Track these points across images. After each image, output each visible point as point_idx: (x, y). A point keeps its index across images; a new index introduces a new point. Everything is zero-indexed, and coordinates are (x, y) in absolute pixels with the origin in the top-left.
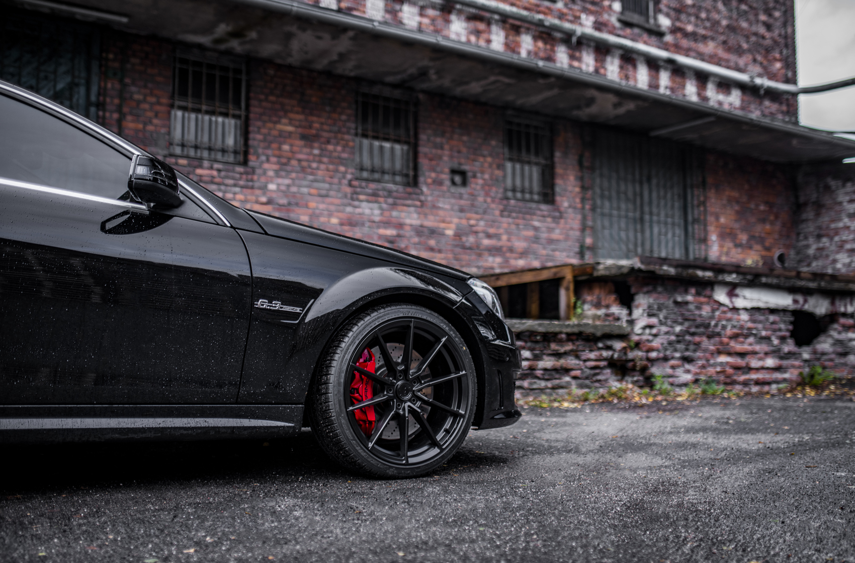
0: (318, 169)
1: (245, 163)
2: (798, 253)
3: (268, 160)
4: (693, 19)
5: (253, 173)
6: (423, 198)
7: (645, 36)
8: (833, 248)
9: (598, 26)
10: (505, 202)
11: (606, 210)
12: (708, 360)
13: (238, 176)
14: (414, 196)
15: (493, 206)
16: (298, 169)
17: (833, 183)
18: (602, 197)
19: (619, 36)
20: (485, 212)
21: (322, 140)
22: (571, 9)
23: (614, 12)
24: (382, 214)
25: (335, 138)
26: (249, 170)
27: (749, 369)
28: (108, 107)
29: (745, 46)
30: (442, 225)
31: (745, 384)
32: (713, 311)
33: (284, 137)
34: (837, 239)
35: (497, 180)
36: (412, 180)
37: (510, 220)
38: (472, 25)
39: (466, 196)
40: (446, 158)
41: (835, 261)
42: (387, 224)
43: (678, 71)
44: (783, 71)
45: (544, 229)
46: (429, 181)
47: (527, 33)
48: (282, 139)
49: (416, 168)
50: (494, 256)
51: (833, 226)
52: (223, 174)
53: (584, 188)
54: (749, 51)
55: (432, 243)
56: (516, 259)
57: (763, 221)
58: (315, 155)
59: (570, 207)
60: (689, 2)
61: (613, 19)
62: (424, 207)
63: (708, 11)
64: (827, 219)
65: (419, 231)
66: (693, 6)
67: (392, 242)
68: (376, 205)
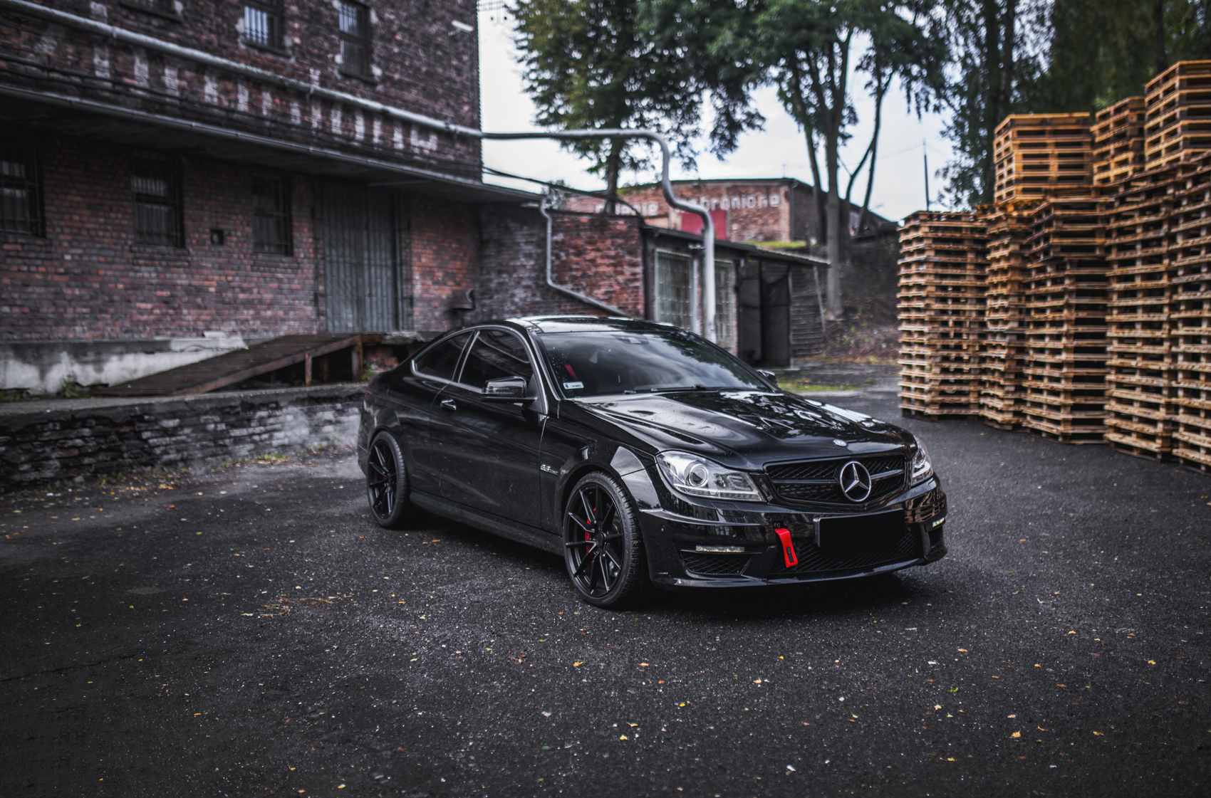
0: (104, 237)
1: (43, 235)
2: (482, 286)
3: (62, 232)
4: (399, 67)
5: (51, 245)
6: (189, 258)
7: (361, 88)
8: (512, 283)
9: (324, 81)
10: (254, 257)
11: (334, 258)
13: (38, 249)
14: (183, 258)
15: (245, 261)
16: (88, 238)
17: (512, 225)
18: (330, 245)
19: (342, 89)
20: (239, 269)
21: (106, 208)
22: (302, 64)
23: (337, 64)
24: (158, 277)
25: (116, 205)
26: (47, 242)
29: (440, 91)
30: (207, 283)
33: (74, 207)
34: (515, 275)
35: (247, 237)
36: (180, 242)
37: (259, 274)
38: (222, 85)
39: (223, 254)
40: (206, 219)
41: (513, 295)
42: (162, 286)
43: (387, 118)
44: (470, 114)
45: (286, 280)
46: (194, 241)
47: (267, 91)
48: (72, 210)
49: (182, 230)
50: (248, 309)
51: (512, 264)
52: (25, 248)
53: (316, 239)
54: (444, 96)
55: (199, 300)
56: (265, 310)
57: (454, 258)
58: (100, 224)
59: (305, 257)
60: (396, 50)
61: (336, 72)
62: (192, 268)
63: (411, 59)
64: (506, 256)
65: (189, 290)
66: (399, 54)
67: (167, 302)
68: (153, 269)
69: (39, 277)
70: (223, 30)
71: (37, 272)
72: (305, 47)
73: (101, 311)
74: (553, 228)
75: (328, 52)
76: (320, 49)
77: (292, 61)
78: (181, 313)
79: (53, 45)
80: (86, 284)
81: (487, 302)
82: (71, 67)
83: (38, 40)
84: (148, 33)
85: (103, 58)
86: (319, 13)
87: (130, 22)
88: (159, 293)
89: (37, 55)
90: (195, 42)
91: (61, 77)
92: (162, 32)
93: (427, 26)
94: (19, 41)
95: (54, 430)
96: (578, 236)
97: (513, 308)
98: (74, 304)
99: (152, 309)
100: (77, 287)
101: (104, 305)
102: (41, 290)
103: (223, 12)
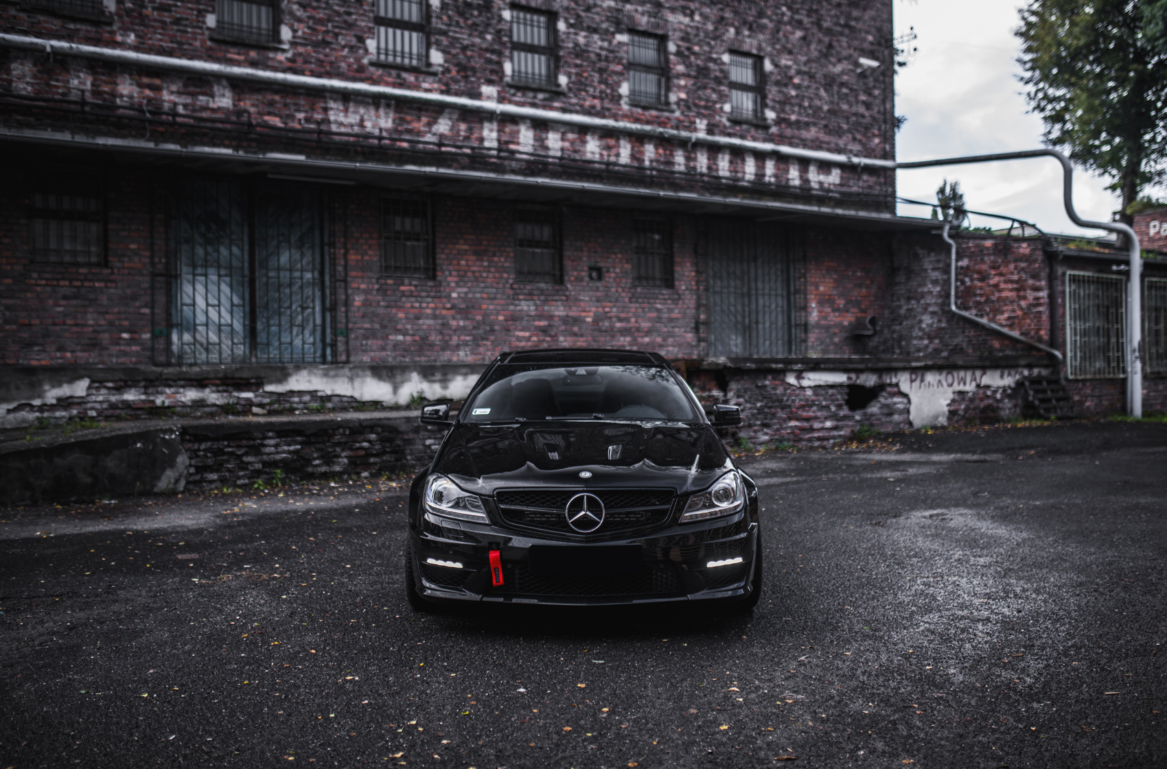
0: (487, 277)
1: (434, 278)
3: (450, 275)
4: (796, 109)
5: (440, 285)
6: (567, 293)
7: (753, 131)
8: (920, 310)
9: (710, 131)
10: (633, 290)
11: (717, 289)
12: (781, 425)
13: (429, 289)
14: (561, 293)
15: (623, 294)
16: (473, 279)
17: (920, 252)
18: (714, 277)
19: (730, 135)
20: (617, 301)
21: (490, 253)
22: (687, 116)
23: (725, 113)
24: (536, 310)
25: (499, 251)
26: (437, 283)
27: (812, 430)
28: (337, 245)
29: (845, 127)
30: (583, 314)
31: (810, 440)
32: (785, 389)
33: (461, 254)
34: (922, 302)
35: (626, 273)
36: (559, 280)
37: (637, 305)
38: (604, 142)
39: (601, 289)
40: (585, 259)
41: (921, 321)
42: (540, 317)
43: (782, 159)
44: (882, 145)
45: (665, 310)
46: (572, 278)
47: (649, 143)
48: (460, 257)
49: (562, 269)
50: (625, 336)
51: (920, 290)
52: (419, 288)
53: (697, 272)
54: (849, 131)
55: (576, 329)
56: (642, 337)
57: (860, 286)
58: (485, 267)
59: (687, 289)
60: (793, 93)
61: (724, 120)
62: (568, 301)
63: (811, 99)
64: (915, 283)
65: (565, 320)
66: (797, 96)
67: (544, 331)
68: (531, 303)
69: (429, 311)
70: (607, 95)
71: (428, 307)
72: (691, 100)
73: (483, 339)
74: (957, 253)
75: (715, 102)
76: (707, 100)
77: (678, 114)
78: (557, 340)
79: (448, 125)
80: (470, 316)
81: (897, 328)
82: (463, 141)
83: (435, 123)
84: (534, 105)
85: (491, 130)
86: (707, 69)
87: (516, 99)
88: (537, 323)
89: (434, 134)
90: (578, 108)
91: (453, 150)
92: (546, 103)
93: (831, 67)
94: (420, 125)
95: (344, 434)
96: (982, 261)
97: (920, 334)
98: (458, 333)
99: (530, 337)
100: (462, 319)
101: (485, 333)
102: (430, 322)
103: (607, 79)
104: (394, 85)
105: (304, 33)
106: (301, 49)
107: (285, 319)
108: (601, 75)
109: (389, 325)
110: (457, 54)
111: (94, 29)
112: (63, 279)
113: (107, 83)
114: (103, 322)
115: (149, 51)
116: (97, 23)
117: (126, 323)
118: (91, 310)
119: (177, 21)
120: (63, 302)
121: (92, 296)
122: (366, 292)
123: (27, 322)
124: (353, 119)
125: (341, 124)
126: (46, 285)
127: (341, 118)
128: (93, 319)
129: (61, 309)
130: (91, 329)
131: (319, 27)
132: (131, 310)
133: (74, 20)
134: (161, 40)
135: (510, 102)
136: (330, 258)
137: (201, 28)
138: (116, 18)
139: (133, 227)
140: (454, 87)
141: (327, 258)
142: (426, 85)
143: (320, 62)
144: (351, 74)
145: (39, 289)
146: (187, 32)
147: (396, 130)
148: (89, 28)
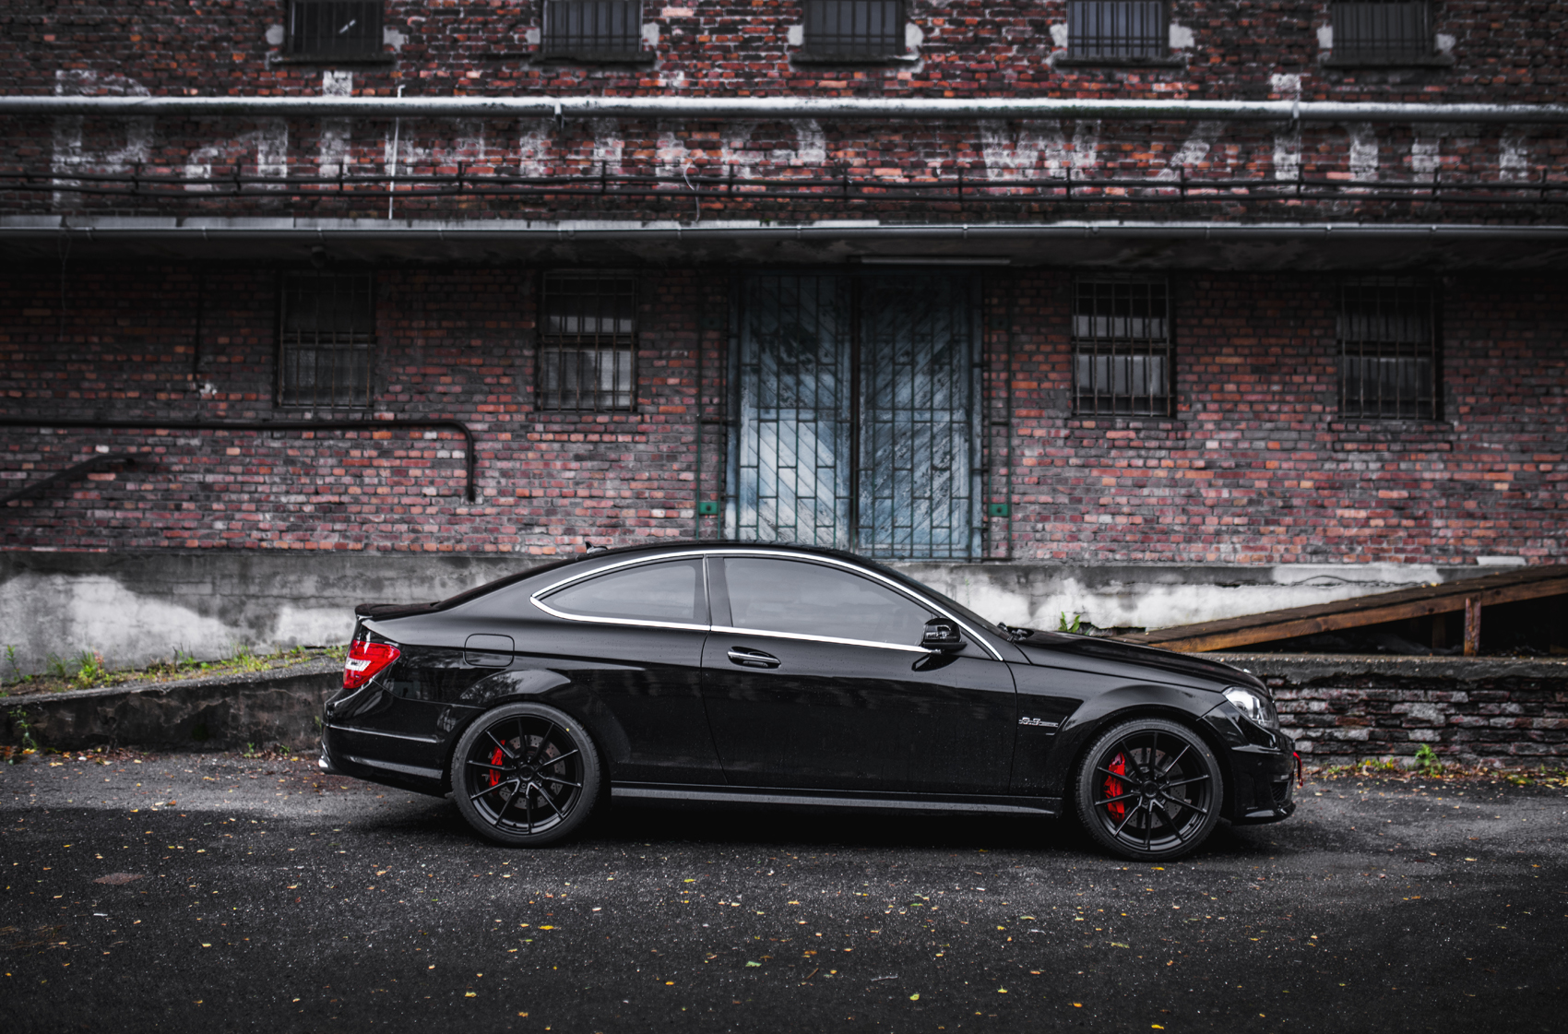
0: (1279, 411)
1: (1173, 416)
3: (1205, 409)
5: (1185, 428)
6: (1452, 438)
13: (1163, 435)
14: (1440, 436)
16: (1251, 416)
21: (1285, 369)
24: (1382, 469)
25: (1306, 363)
26: (1179, 424)
28: (994, 366)
30: (1488, 476)
33: (1227, 373)
36: (1435, 413)
38: (1539, 148)
42: (1392, 483)
46: (1464, 410)
48: (1225, 377)
49: (1440, 392)
52: (1142, 434)
55: (1471, 505)
58: (1274, 393)
62: (1455, 451)
65: (1446, 488)
67: (1400, 508)
68: (1374, 456)
69: (1161, 473)
70: (1547, 57)
71: (1159, 467)
73: (1268, 523)
78: (1429, 526)
79: (1202, 150)
80: (1243, 482)
82: (1232, 174)
83: (1178, 149)
87: (1346, 89)
88: (1382, 494)
89: (1176, 168)
90: (1480, 90)
91: (1213, 191)
92: (1407, 89)
94: (1148, 156)
98: (1218, 511)
99: (1368, 518)
100: (1225, 486)
101: (1273, 512)
102: (1167, 492)
103: (1547, 27)
104: (1100, 95)
105: (943, 31)
106: (937, 58)
107: (904, 490)
108: (1534, 21)
109: (1081, 499)
110: (1223, 25)
111: (628, 75)
112: (576, 431)
113: (643, 147)
114: (627, 493)
115: (705, 92)
116: (632, 65)
117: (659, 494)
118: (611, 475)
119: (745, 44)
120: (574, 465)
121: (613, 456)
122: (1045, 442)
123: (527, 493)
124: (1025, 157)
125: (1006, 168)
126: (554, 441)
127: (1005, 158)
128: (615, 489)
129: (571, 474)
130: (611, 503)
131: (968, 19)
132: (666, 475)
133: (603, 65)
134: (721, 75)
135: (1329, 98)
136: (983, 389)
137: (780, 49)
138: (658, 53)
139: (674, 353)
140: (1215, 83)
141: (978, 387)
142: (1162, 87)
143: (970, 74)
144: (1024, 85)
145: (544, 446)
146: (759, 58)
147: (1103, 168)
148: (622, 74)
